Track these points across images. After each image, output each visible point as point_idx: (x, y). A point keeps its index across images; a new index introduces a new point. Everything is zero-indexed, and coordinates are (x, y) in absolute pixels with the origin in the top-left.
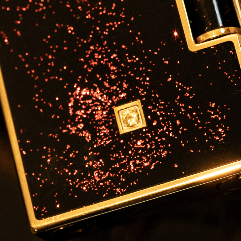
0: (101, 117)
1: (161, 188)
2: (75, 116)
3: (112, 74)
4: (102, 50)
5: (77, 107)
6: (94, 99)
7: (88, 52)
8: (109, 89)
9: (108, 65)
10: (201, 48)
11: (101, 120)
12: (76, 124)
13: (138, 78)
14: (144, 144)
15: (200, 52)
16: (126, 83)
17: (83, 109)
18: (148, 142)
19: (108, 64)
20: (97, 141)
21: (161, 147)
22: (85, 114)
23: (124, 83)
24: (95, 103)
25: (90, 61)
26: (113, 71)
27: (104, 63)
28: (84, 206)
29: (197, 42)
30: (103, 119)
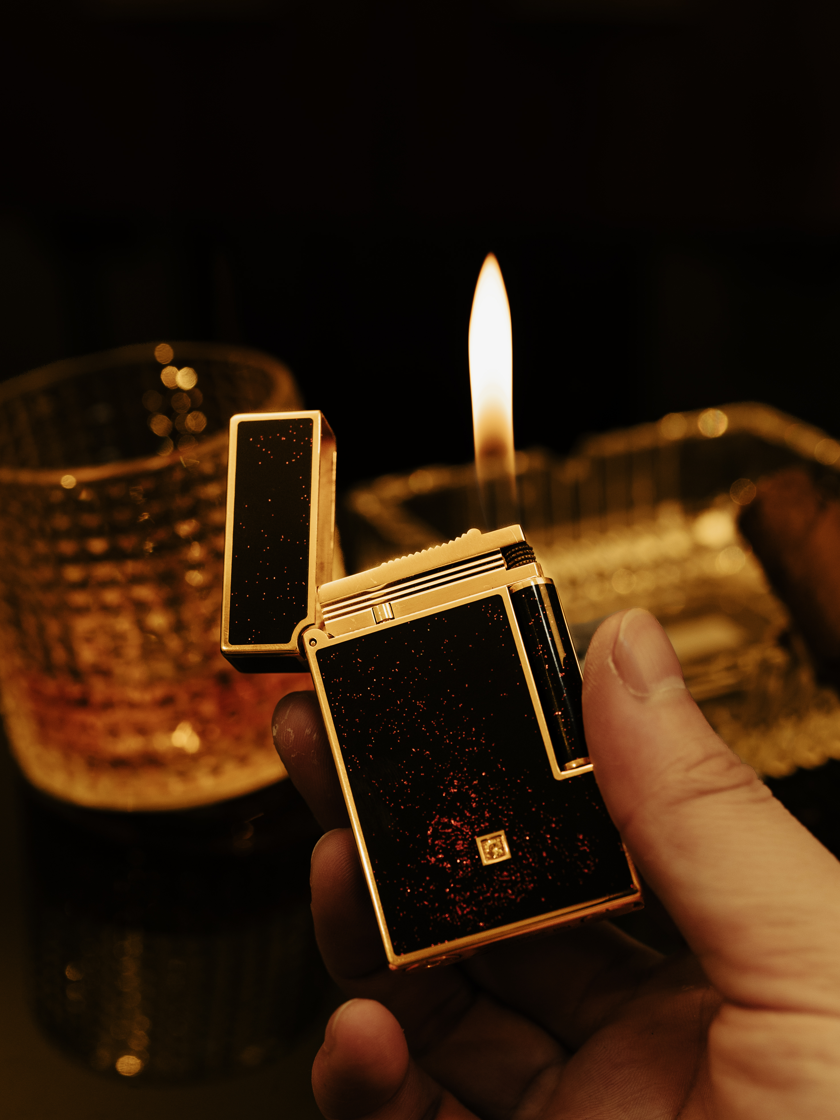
0: (462, 848)
1: (527, 929)
2: (434, 845)
3: (474, 802)
4: (462, 776)
5: (436, 835)
6: (455, 828)
7: (447, 778)
8: (470, 818)
9: (469, 793)
10: (567, 777)
11: (461, 851)
12: (435, 855)
13: (500, 807)
14: (510, 875)
15: (566, 780)
16: (488, 813)
17: (443, 839)
18: (514, 875)
19: (468, 791)
20: (459, 872)
21: (527, 879)
22: (444, 843)
23: (486, 812)
24: (456, 833)
25: (449, 789)
26: (475, 798)
27: (464, 790)
28: (433, 946)
29: (563, 769)
30: (465, 850)
